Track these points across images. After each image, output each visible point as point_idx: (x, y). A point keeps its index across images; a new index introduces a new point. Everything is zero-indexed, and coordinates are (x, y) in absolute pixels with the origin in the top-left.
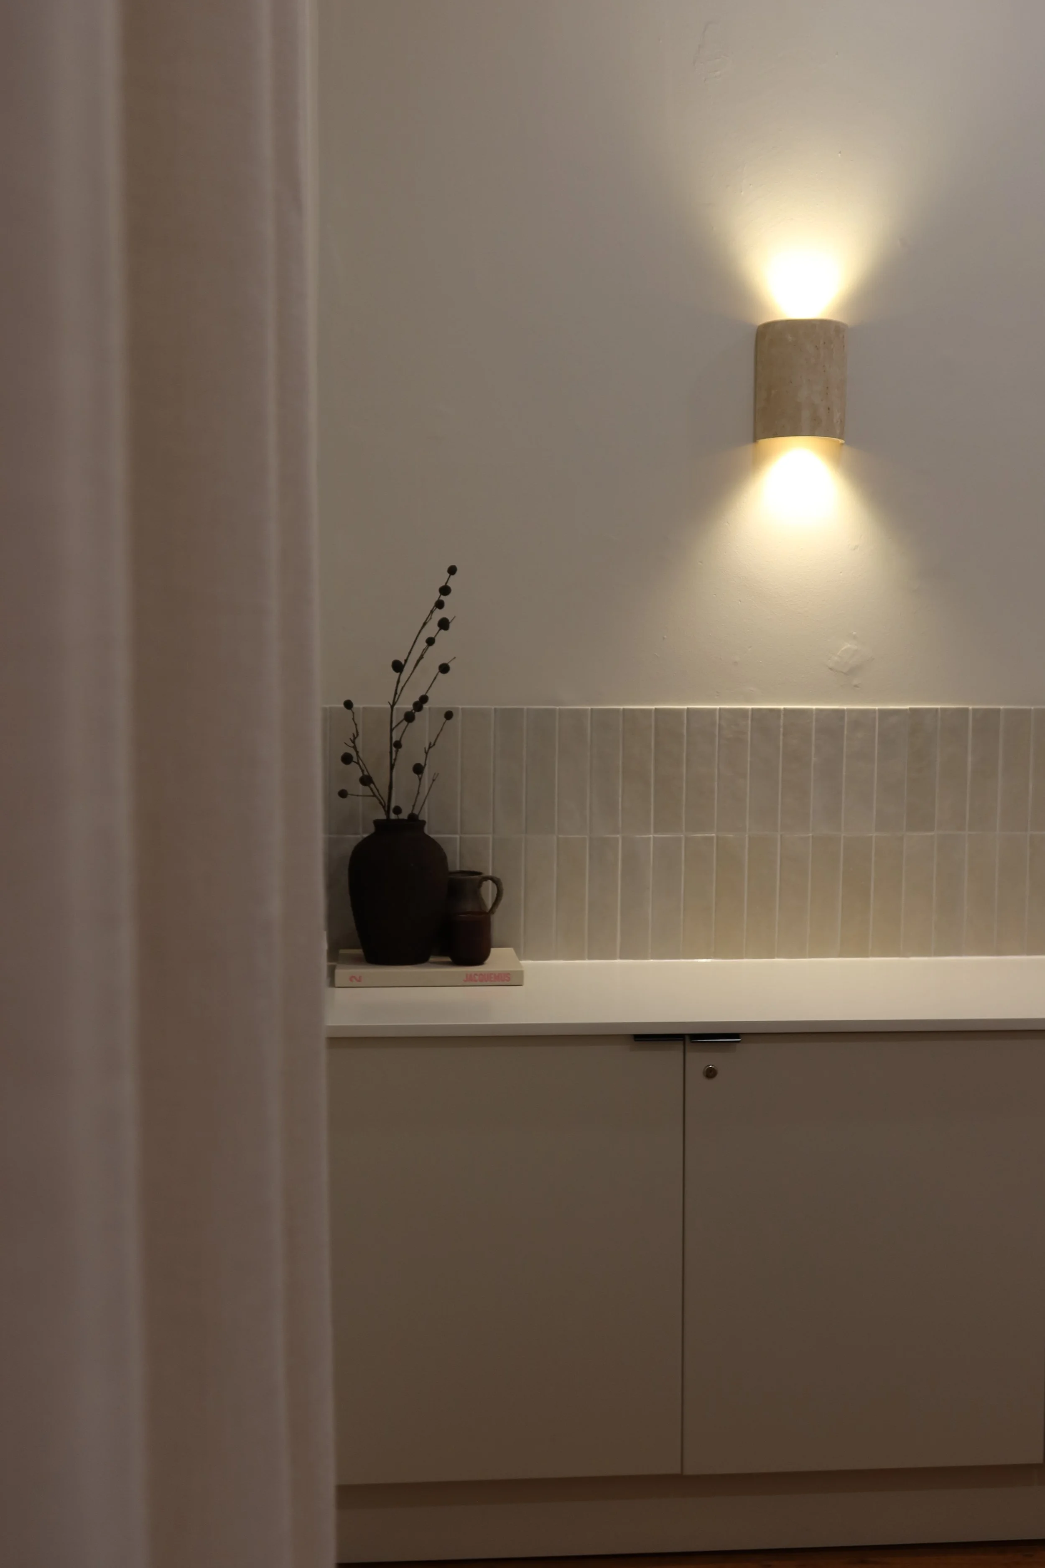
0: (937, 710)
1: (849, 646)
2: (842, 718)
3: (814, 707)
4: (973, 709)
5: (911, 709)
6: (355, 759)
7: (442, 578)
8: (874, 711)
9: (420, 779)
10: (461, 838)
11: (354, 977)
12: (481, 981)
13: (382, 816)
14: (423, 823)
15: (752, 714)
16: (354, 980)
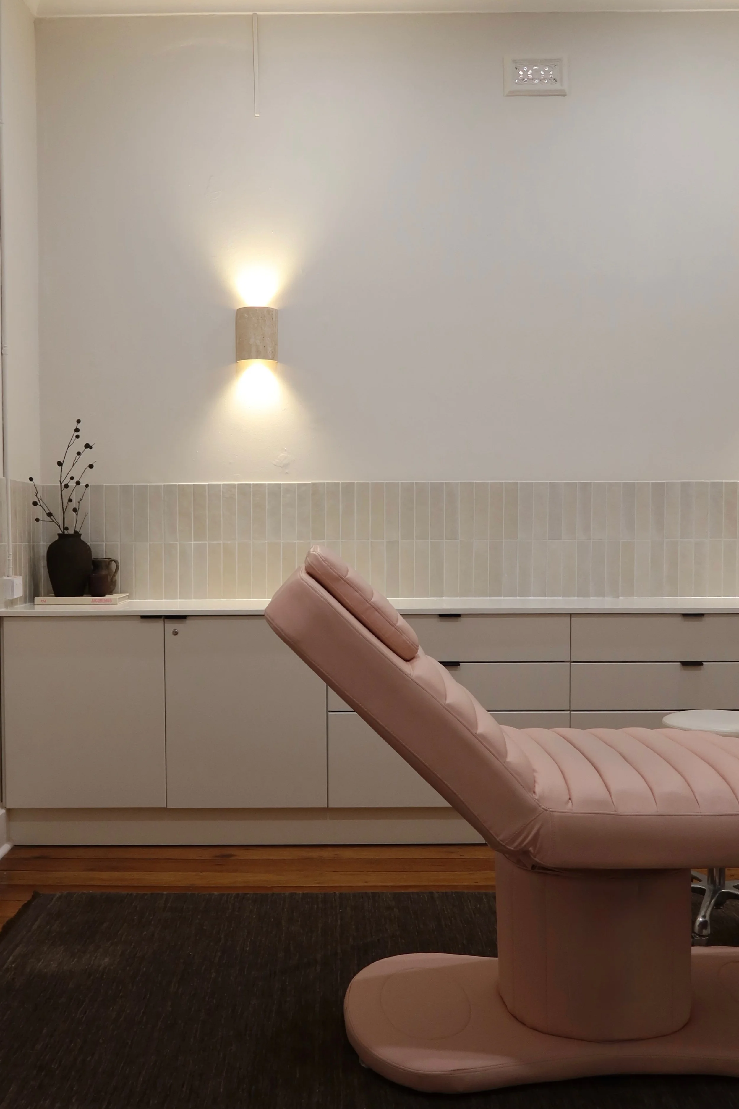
0: (325, 483)
1: (283, 454)
2: (280, 488)
3: (267, 483)
4: (342, 483)
5: (312, 483)
6: (39, 504)
7: (75, 425)
8: (295, 484)
9: (77, 515)
10: (106, 544)
11: (43, 600)
12: (99, 602)
13: (60, 532)
14: (81, 535)
15: (238, 487)
16: (43, 601)
